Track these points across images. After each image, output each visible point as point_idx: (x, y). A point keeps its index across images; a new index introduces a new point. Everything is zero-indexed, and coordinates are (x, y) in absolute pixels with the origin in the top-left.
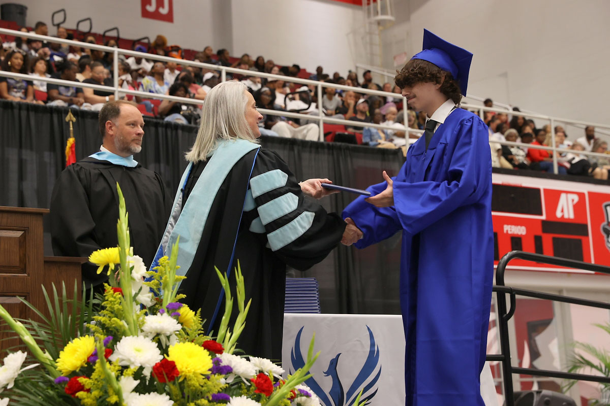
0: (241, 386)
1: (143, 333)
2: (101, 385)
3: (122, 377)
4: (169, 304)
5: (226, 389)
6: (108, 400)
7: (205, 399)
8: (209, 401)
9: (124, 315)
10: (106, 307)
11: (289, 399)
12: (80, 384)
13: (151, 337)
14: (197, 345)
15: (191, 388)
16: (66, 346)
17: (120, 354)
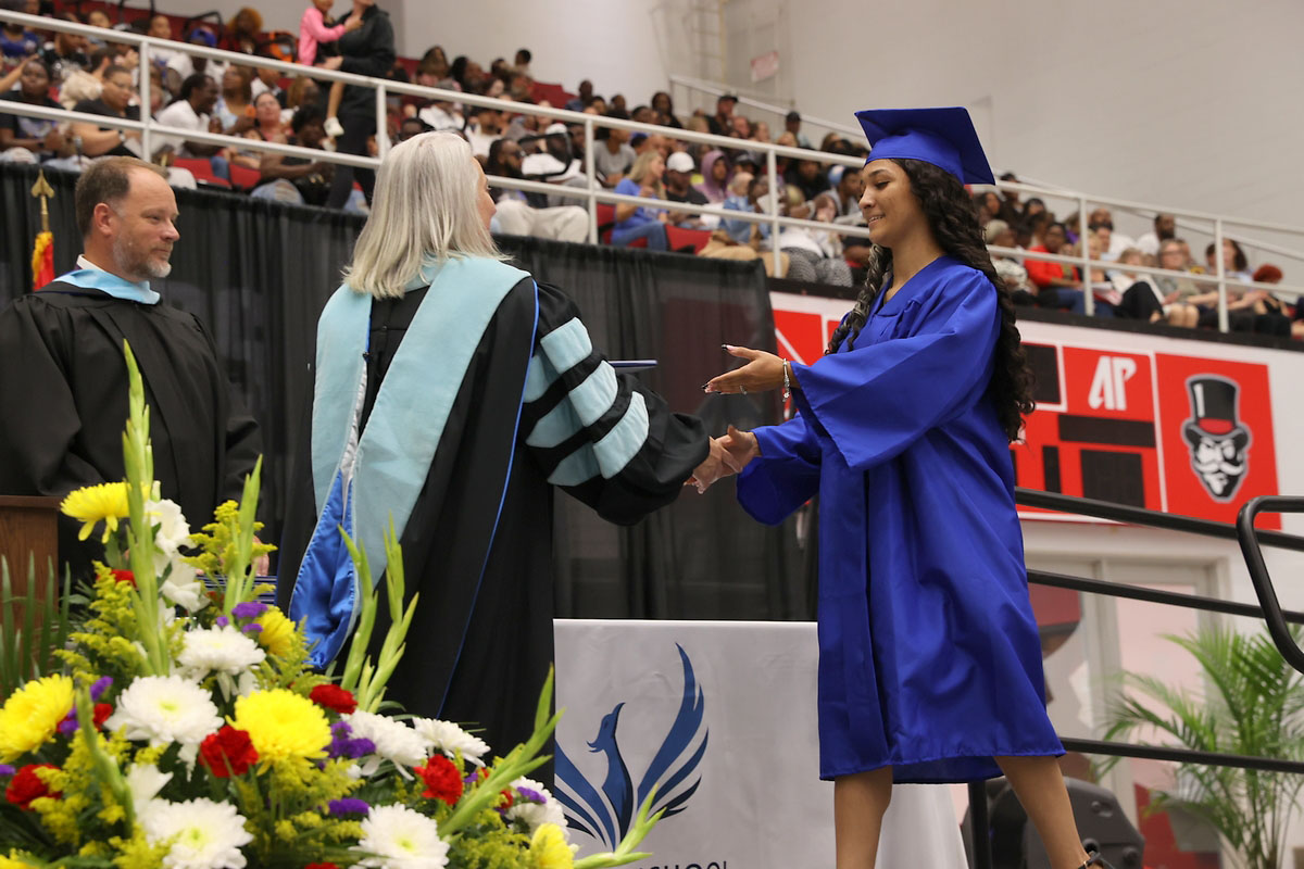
0: (394, 781)
1: (180, 669)
2: (85, 785)
3: (134, 766)
4: (239, 606)
5: (361, 790)
6: (101, 815)
7: (314, 812)
8: (324, 817)
9: (137, 631)
10: (99, 613)
11: (497, 809)
12: (39, 780)
13: (198, 678)
14: (299, 696)
15: (285, 788)
16: (9, 697)
17: (128, 715)
